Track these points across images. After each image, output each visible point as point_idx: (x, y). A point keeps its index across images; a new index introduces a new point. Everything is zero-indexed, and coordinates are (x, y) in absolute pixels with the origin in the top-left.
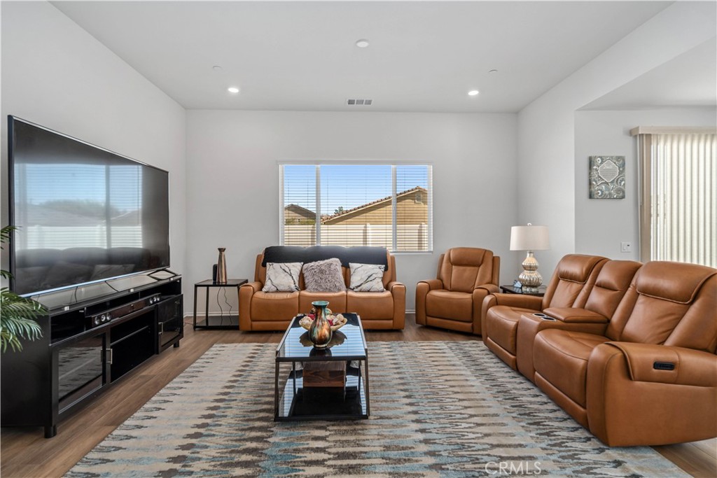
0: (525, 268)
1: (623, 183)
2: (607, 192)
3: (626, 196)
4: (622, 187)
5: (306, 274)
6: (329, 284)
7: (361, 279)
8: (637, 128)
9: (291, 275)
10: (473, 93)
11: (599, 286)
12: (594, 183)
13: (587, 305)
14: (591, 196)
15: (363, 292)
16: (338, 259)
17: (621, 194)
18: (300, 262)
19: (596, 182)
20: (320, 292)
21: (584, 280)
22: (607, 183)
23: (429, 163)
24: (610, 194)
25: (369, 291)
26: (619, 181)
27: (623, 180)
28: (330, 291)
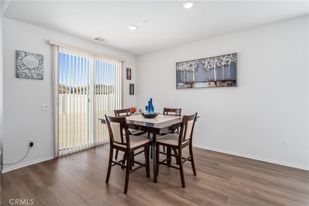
1: (42, 70)
2: (30, 75)
3: (44, 78)
4: (42, 73)
12: (19, 68)
14: (17, 76)
17: (40, 77)
19: (21, 67)
22: (30, 69)
24: (32, 76)
26: (39, 69)
27: (42, 68)
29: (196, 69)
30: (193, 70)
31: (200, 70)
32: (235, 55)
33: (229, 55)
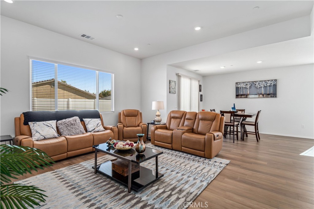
0: (156, 116)
2: (173, 91)
3: (176, 93)
5: (60, 127)
6: (77, 131)
7: (94, 126)
8: (179, 73)
9: (53, 128)
10: (136, 49)
11: (187, 119)
12: (170, 88)
13: (184, 125)
14: (170, 92)
15: (96, 132)
16: (78, 117)
18: (55, 120)
20: (72, 135)
21: (181, 118)
22: (173, 89)
23: (112, 73)
25: (98, 131)
28: (78, 134)
29: (250, 87)
30: (248, 87)
31: (253, 88)
32: (276, 80)
33: (272, 80)
